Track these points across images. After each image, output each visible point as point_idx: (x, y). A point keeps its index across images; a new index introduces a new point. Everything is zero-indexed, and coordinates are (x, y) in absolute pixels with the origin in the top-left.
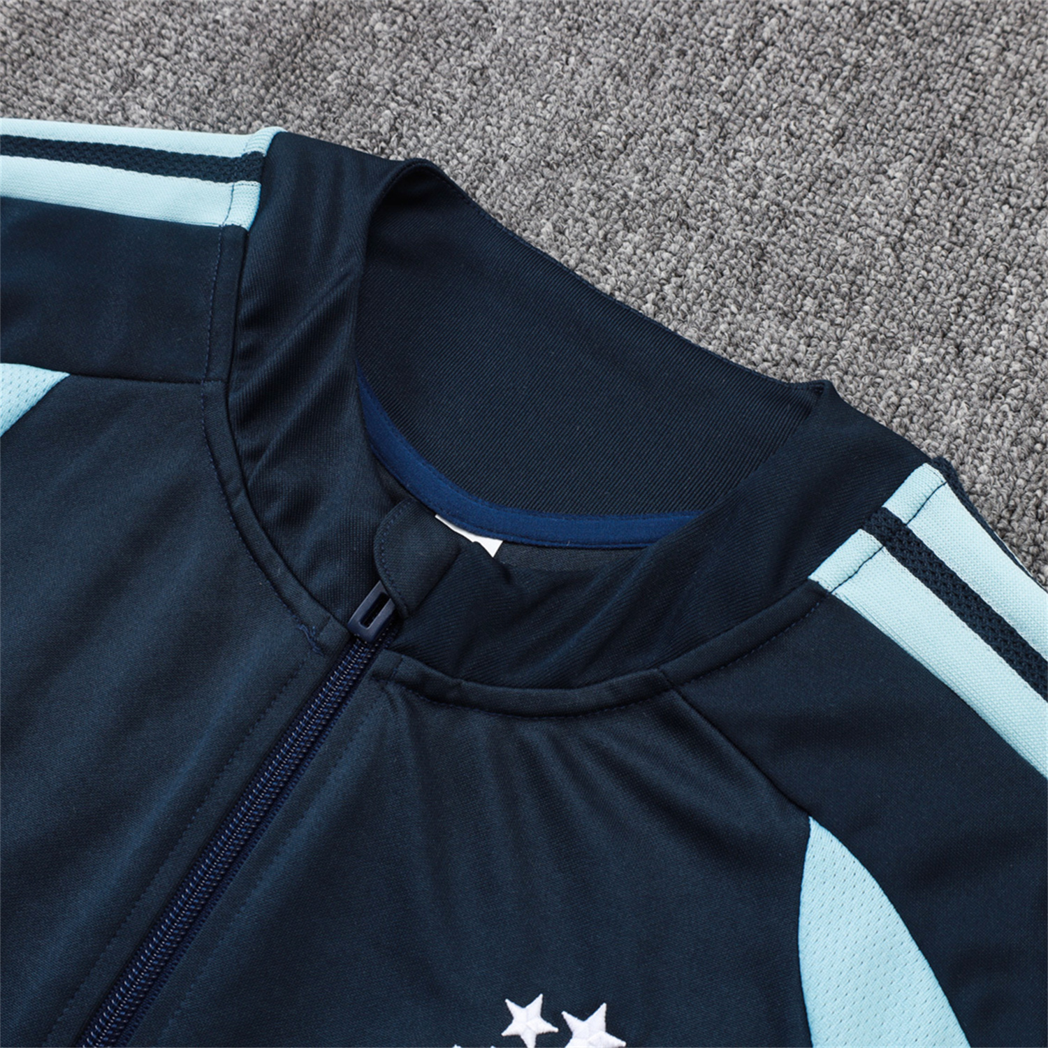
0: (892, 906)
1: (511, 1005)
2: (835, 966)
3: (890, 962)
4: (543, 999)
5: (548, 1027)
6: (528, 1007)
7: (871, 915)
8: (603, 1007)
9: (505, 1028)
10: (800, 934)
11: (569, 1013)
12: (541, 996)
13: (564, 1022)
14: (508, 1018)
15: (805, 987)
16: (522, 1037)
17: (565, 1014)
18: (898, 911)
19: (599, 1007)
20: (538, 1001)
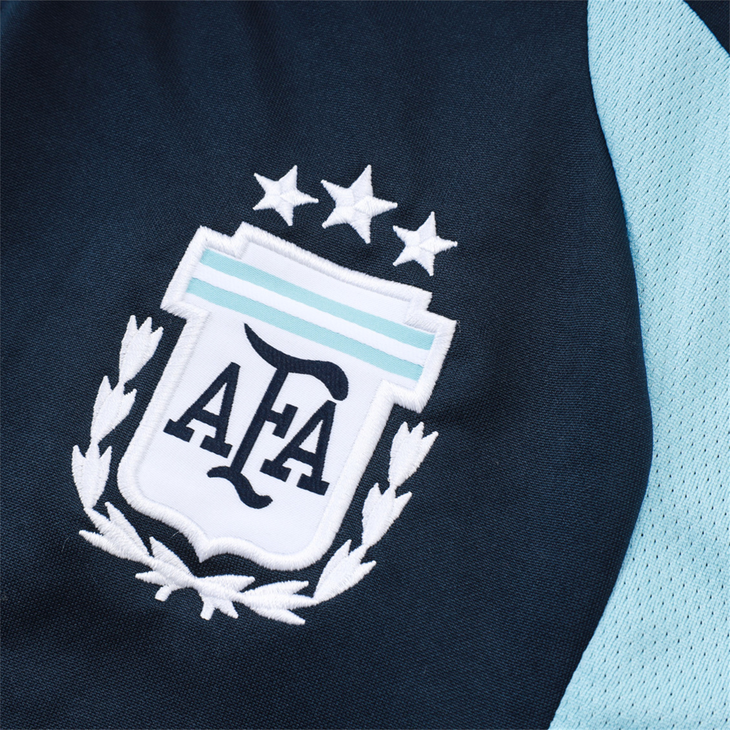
0: (694, 14)
1: (261, 180)
2: (633, 82)
3: (698, 74)
4: (298, 170)
5: (305, 199)
6: (281, 180)
7: (671, 25)
8: (368, 170)
9: (256, 203)
10: (590, 59)
11: (329, 181)
12: (295, 167)
13: (325, 191)
14: (260, 193)
15: (601, 112)
16: (277, 210)
17: (324, 183)
18: (702, 18)
19: (363, 170)
20: (293, 173)
